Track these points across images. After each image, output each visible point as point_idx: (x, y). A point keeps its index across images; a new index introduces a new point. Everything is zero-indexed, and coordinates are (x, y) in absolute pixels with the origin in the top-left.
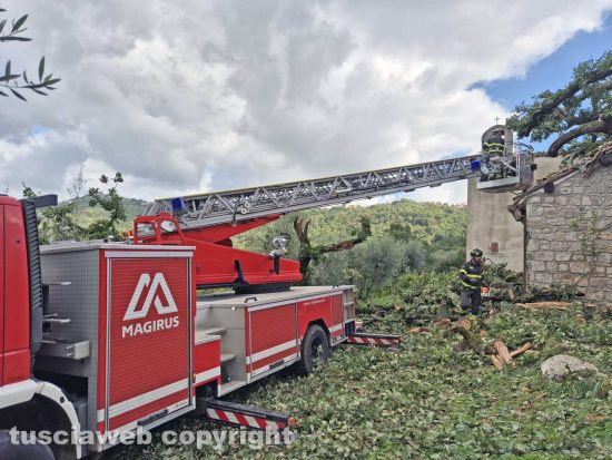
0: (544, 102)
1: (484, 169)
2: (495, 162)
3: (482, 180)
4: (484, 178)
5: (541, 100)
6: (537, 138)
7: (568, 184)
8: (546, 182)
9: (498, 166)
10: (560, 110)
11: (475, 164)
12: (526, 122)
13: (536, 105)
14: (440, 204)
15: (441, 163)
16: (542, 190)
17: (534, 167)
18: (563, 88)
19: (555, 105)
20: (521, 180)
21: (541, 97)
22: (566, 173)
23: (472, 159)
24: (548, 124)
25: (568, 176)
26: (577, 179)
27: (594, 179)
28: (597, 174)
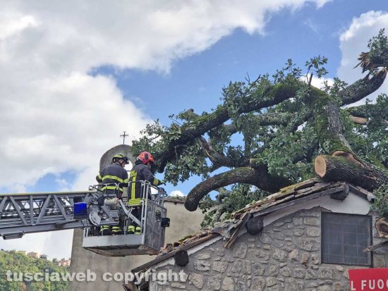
0: (185, 125)
1: (95, 217)
2: (111, 207)
3: (91, 234)
4: (95, 231)
5: (181, 122)
6: (173, 179)
7: (206, 256)
8: (177, 249)
9: (115, 213)
10: (204, 141)
11: (80, 208)
12: (159, 150)
13: (174, 127)
14: (33, 255)
15: (27, 198)
16: (172, 262)
17: (166, 223)
18: (210, 112)
19: (198, 134)
20: (146, 240)
21: (182, 116)
22: (204, 238)
23: (77, 197)
24: (188, 160)
25: (207, 244)
26: (218, 249)
27: (239, 252)
28: (242, 245)
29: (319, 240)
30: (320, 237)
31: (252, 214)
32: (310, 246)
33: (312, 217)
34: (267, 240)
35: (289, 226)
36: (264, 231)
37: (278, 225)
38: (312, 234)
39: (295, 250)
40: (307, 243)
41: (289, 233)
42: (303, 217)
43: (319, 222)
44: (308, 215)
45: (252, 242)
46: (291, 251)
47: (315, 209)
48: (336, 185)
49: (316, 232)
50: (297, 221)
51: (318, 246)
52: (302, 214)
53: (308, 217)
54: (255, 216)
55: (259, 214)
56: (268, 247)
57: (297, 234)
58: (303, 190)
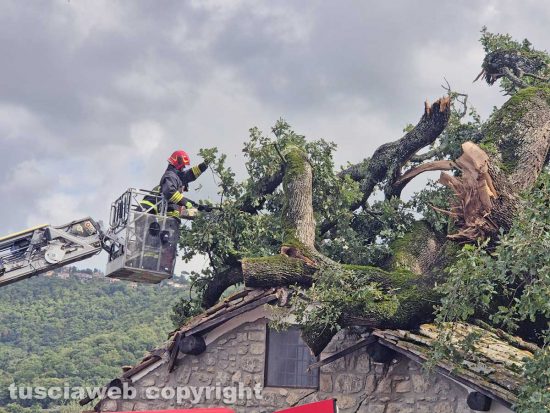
7: (151, 382)
22: (149, 362)
25: (151, 368)
26: (162, 374)
27: (182, 376)
28: (185, 368)
29: (262, 359)
30: (264, 355)
31: (184, 333)
32: (252, 366)
33: (257, 330)
34: (210, 360)
35: (234, 343)
36: (208, 350)
37: (221, 342)
38: (256, 352)
39: (238, 372)
40: (250, 363)
41: (233, 352)
42: (247, 332)
43: (263, 337)
44: (253, 328)
45: (195, 365)
46: (234, 373)
47: (259, 321)
48: (270, 292)
49: (259, 349)
50: (242, 336)
51: (261, 367)
52: (247, 328)
53: (252, 331)
54: (187, 335)
55: (191, 333)
56: (211, 369)
57: (240, 352)
58: (235, 302)
